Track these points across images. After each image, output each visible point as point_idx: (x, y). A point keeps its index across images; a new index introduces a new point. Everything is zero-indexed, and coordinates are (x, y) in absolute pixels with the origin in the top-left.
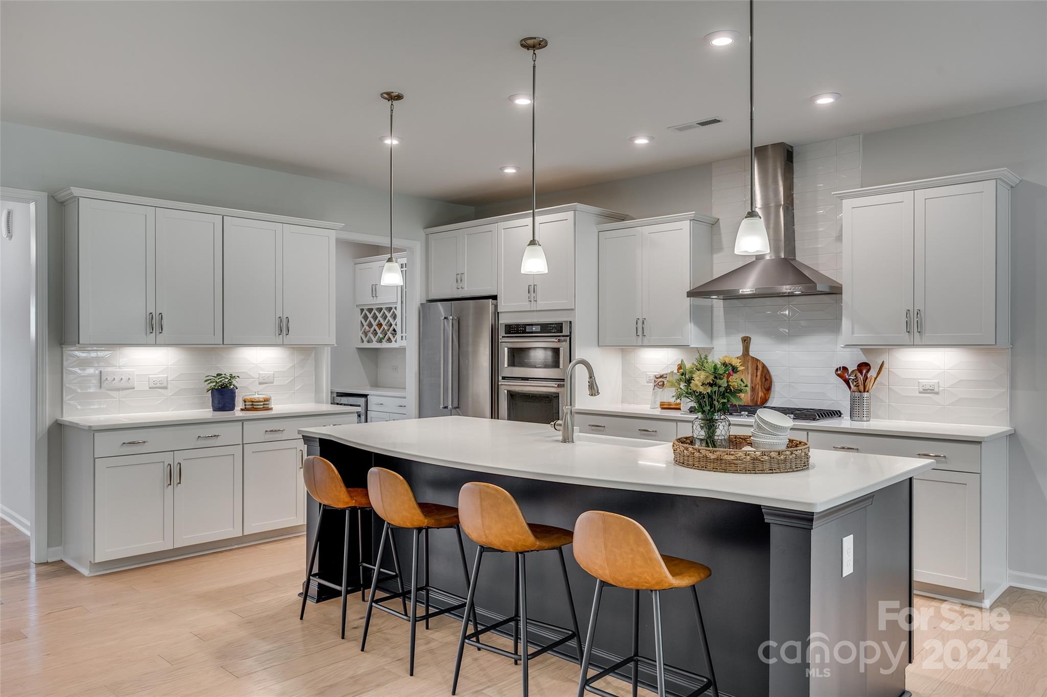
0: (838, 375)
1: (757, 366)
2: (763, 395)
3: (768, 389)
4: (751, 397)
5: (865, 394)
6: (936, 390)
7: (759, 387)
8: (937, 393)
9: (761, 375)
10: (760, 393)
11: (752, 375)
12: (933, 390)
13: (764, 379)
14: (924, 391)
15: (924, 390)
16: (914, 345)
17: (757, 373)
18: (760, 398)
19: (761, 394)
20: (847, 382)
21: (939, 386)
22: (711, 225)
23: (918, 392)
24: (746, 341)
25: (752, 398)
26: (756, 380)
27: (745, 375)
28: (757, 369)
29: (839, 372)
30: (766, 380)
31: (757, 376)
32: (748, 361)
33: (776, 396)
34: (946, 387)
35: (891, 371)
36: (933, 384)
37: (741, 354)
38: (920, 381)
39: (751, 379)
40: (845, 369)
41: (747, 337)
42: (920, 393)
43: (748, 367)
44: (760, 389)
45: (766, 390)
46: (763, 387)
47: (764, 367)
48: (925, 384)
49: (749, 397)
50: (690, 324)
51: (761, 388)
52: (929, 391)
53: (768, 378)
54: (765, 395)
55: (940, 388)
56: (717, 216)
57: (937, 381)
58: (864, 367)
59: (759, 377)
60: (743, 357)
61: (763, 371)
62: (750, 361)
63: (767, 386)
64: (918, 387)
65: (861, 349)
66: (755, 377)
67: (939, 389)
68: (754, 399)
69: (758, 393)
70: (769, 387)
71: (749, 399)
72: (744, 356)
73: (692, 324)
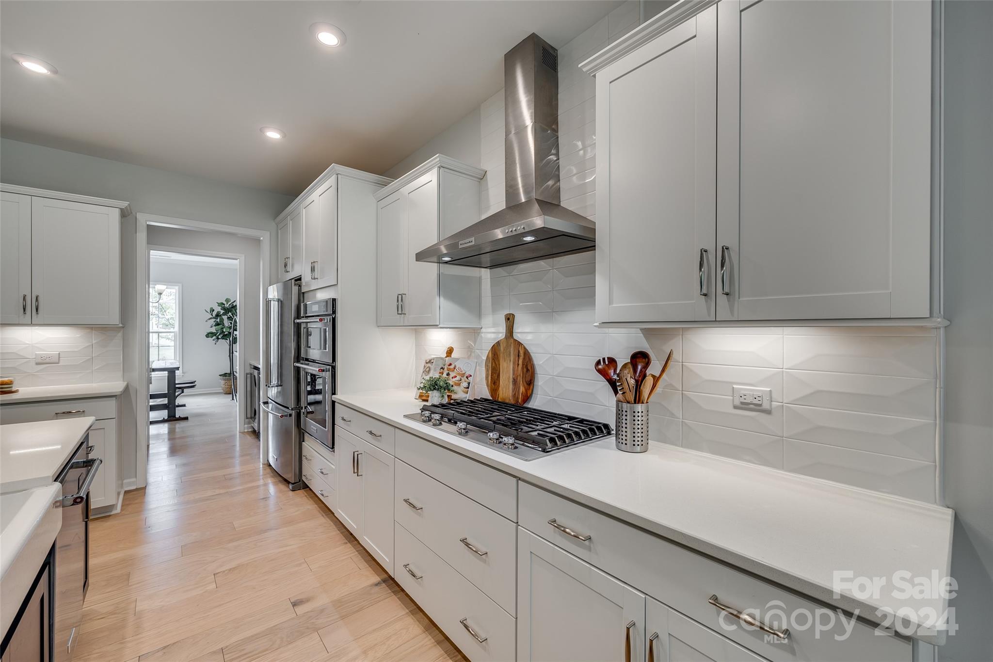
0: (599, 371)
1: (519, 351)
2: (524, 389)
3: (530, 382)
4: (513, 392)
5: (639, 407)
6: (766, 405)
7: (520, 380)
8: (768, 412)
9: (523, 365)
10: (521, 387)
11: (514, 363)
12: (760, 405)
13: (525, 370)
14: (743, 406)
15: (742, 403)
16: (716, 322)
17: (518, 361)
18: (521, 394)
19: (522, 389)
20: (613, 384)
21: (771, 397)
22: (479, 180)
23: (732, 406)
24: (510, 319)
25: (513, 394)
26: (517, 370)
27: (508, 363)
28: (519, 356)
29: (600, 367)
30: (528, 370)
31: (518, 365)
32: (510, 345)
33: (539, 393)
34: (785, 402)
35: (685, 366)
36: (760, 394)
37: (504, 337)
38: (734, 386)
39: (513, 367)
40: (612, 361)
41: (510, 314)
42: (735, 407)
43: (510, 353)
44: (521, 382)
45: (527, 384)
46: (524, 380)
47: (526, 353)
48: (745, 392)
49: (511, 391)
50: (438, 298)
51: (523, 381)
52: (752, 406)
53: (529, 368)
54: (526, 390)
55: (773, 403)
56: (485, 168)
57: (769, 389)
58: (640, 358)
59: (520, 366)
60: (505, 340)
61: (524, 359)
62: (512, 346)
63: (528, 379)
64: (732, 398)
65: (641, 329)
66: (516, 366)
67: (771, 405)
68: (515, 394)
69: (519, 387)
70: (531, 380)
71: (511, 395)
72: (507, 339)
73: (442, 299)
